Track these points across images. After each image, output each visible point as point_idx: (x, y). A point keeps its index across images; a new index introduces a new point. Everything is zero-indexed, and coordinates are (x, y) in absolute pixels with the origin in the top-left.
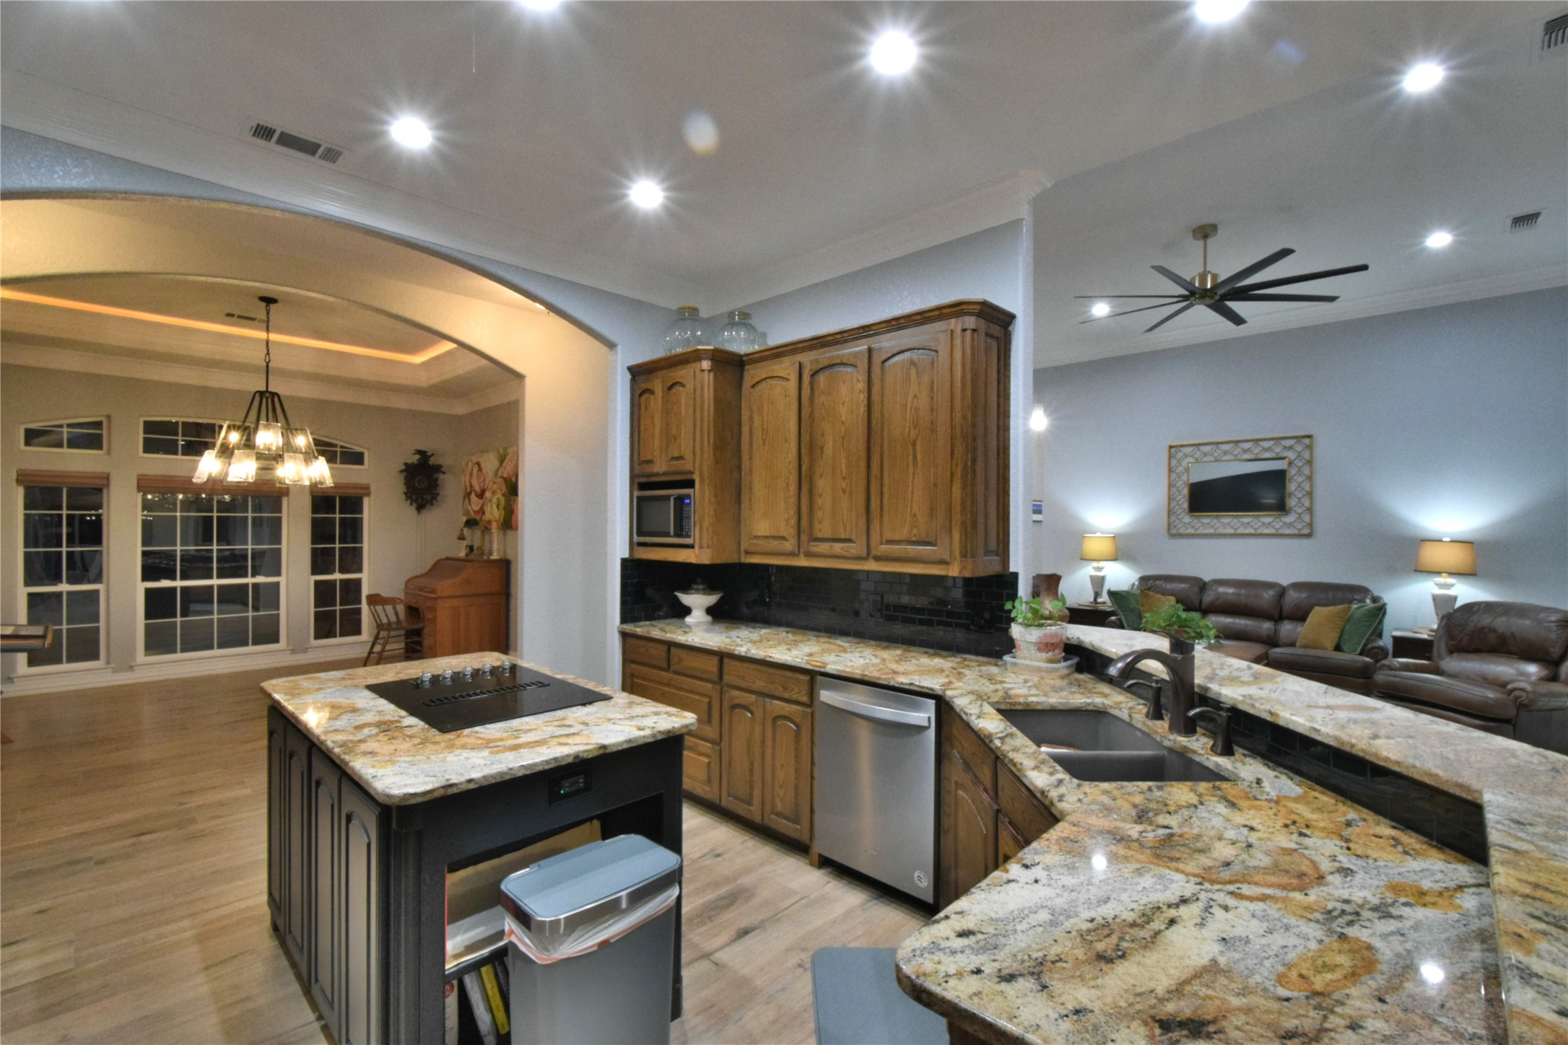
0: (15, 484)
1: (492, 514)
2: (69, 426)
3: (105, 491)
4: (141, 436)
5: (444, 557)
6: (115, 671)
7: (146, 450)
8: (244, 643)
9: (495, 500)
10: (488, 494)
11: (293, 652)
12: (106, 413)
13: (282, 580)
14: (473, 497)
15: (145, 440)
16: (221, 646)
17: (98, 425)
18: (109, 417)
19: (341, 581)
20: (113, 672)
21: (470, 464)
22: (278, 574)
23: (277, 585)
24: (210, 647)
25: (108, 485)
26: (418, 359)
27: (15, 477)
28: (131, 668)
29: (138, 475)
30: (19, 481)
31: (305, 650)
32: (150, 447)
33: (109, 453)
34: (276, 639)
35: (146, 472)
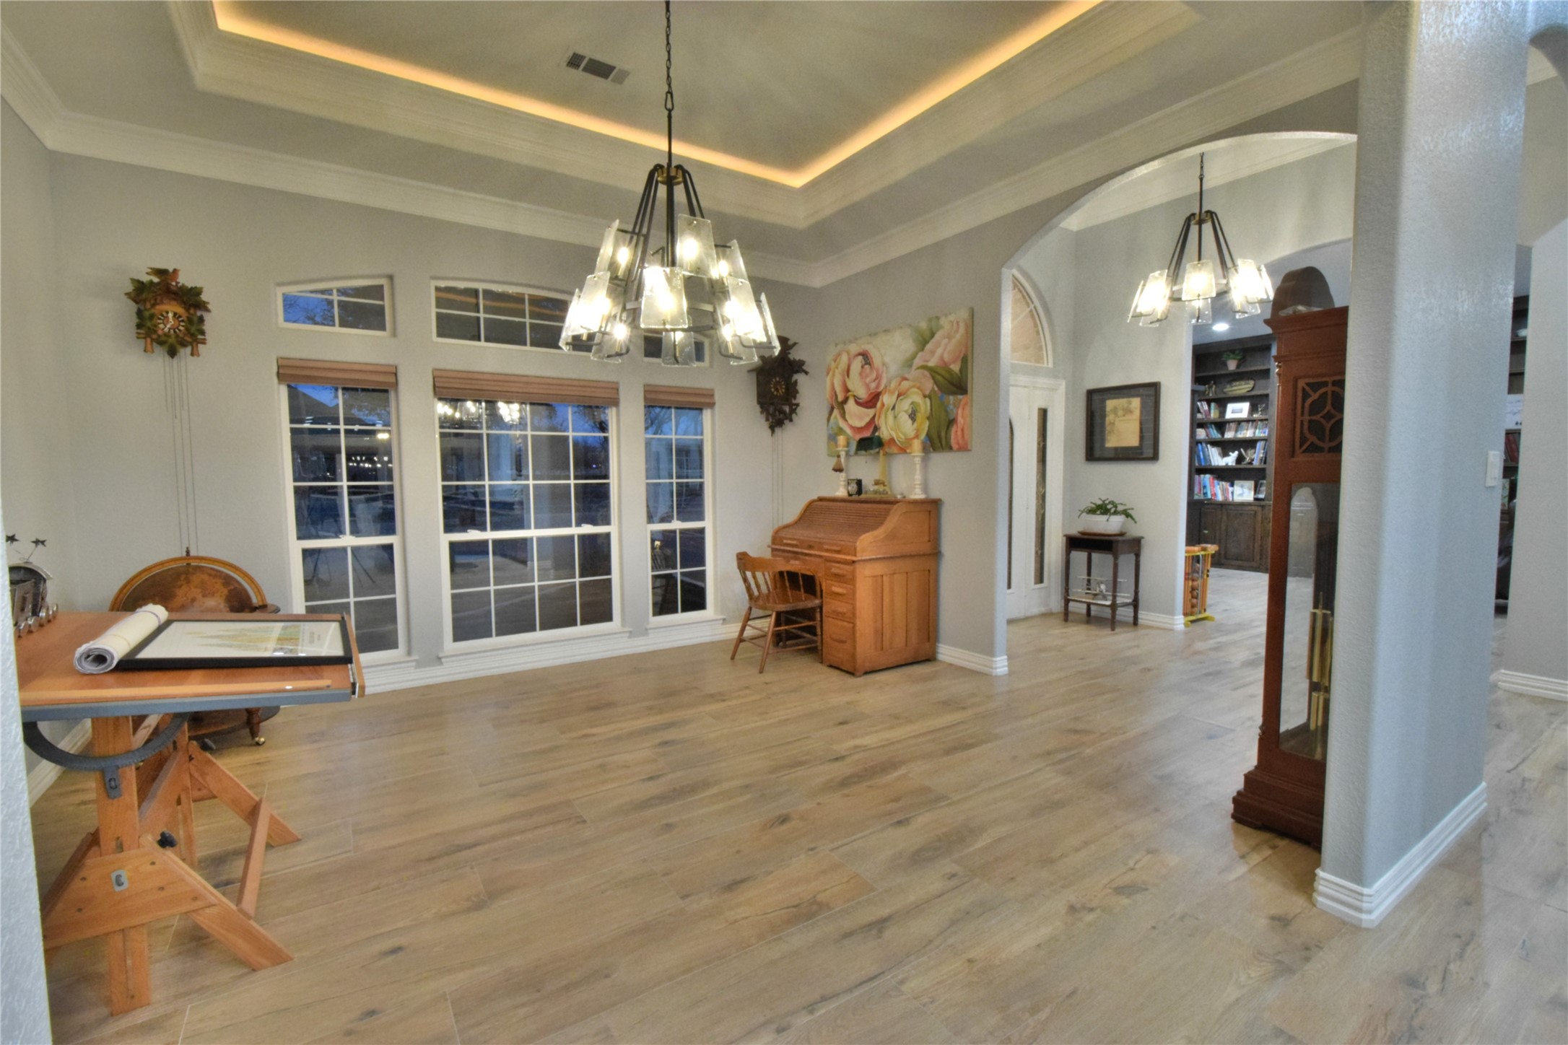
0: (275, 380)
1: (897, 427)
2: (342, 292)
3: (392, 395)
4: (434, 311)
5: (816, 498)
6: (420, 664)
7: (441, 334)
8: (571, 622)
9: (905, 405)
10: (887, 399)
11: (632, 635)
12: (389, 271)
13: (612, 529)
14: (851, 406)
15: (440, 317)
16: (544, 627)
17: (377, 291)
18: (391, 278)
19: (683, 532)
20: (417, 667)
21: (844, 358)
22: (607, 521)
23: (608, 535)
24: (531, 628)
25: (396, 384)
26: (797, 180)
27: (275, 369)
28: (439, 660)
29: (434, 370)
30: (281, 377)
31: (645, 632)
32: (448, 327)
33: (394, 334)
34: (607, 617)
35: (441, 366)
